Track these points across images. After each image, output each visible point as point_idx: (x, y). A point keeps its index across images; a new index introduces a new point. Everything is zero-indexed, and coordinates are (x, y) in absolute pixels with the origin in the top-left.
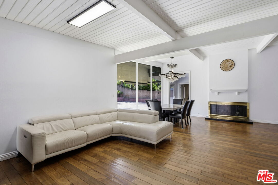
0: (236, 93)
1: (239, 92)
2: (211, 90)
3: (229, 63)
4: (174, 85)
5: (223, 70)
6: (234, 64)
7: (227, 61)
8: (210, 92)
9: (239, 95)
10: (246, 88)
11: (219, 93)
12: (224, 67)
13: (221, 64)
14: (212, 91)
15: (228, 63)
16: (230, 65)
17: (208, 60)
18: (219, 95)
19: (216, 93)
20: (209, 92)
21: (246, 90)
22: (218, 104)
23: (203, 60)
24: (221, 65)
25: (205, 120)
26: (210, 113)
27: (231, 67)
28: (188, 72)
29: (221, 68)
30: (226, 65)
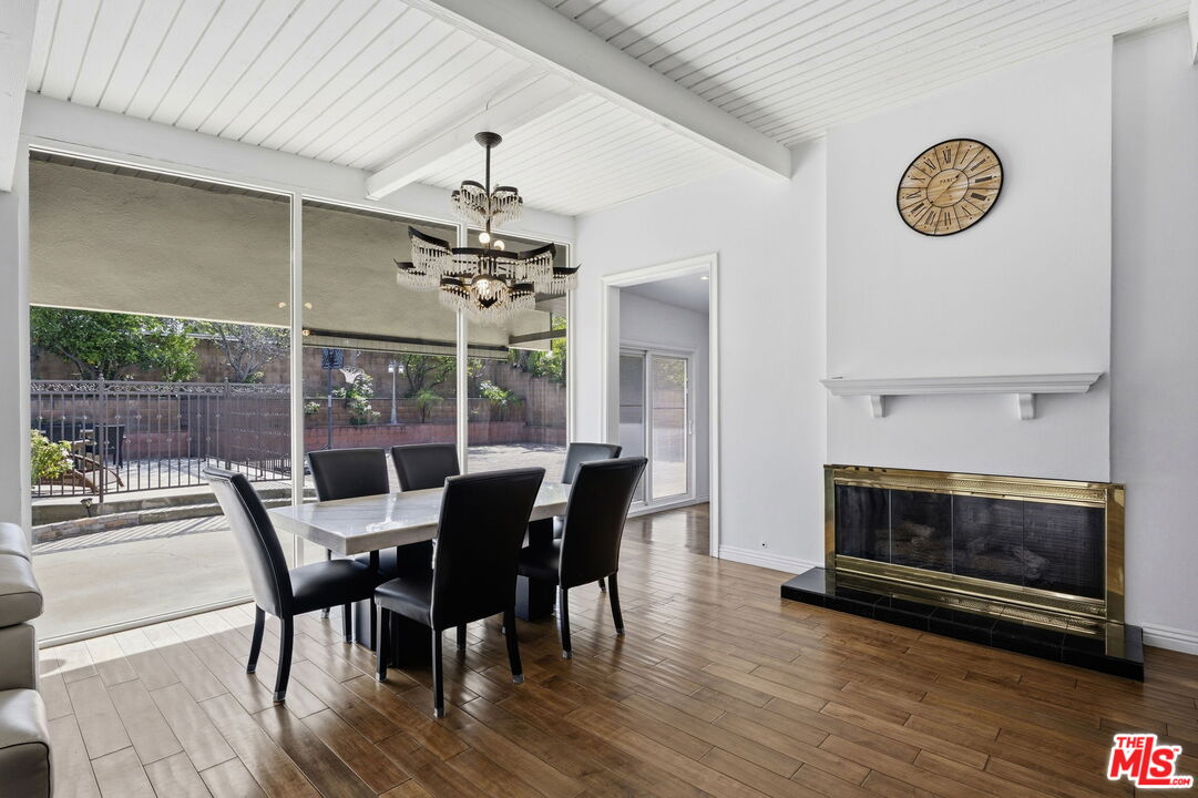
0: (1015, 406)
1: (1035, 395)
2: (834, 383)
3: (962, 167)
5: (921, 225)
6: (996, 173)
7: (945, 152)
9: (1035, 417)
10: (1096, 363)
11: (887, 401)
12: (927, 205)
13: (908, 182)
14: (842, 389)
15: (954, 173)
16: (963, 183)
17: (818, 165)
18: (892, 418)
19: (870, 407)
20: (821, 394)
21: (1098, 379)
23: (791, 175)
24: (903, 191)
25: (775, 603)
26: (833, 548)
27: (974, 196)
28: (706, 263)
29: (907, 212)
30: (937, 189)
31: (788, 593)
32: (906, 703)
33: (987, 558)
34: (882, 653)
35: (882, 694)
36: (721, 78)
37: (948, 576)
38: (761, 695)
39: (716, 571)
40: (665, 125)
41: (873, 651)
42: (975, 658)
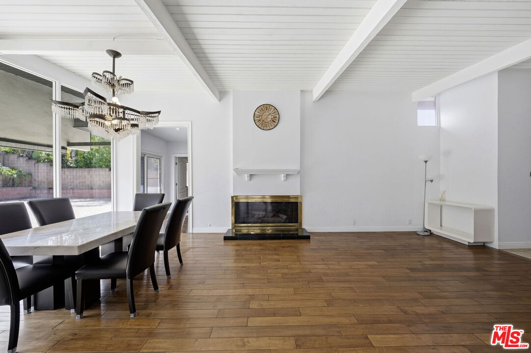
0: (282, 177)
1: (286, 175)
2: (236, 170)
3: (270, 112)
4: (161, 157)
5: (260, 126)
6: (278, 116)
7: (266, 107)
8: (235, 173)
9: (286, 180)
10: (297, 167)
11: (251, 176)
12: (261, 121)
13: (256, 113)
14: (238, 172)
15: (267, 114)
16: (270, 117)
17: (229, 100)
18: (251, 181)
19: (246, 177)
20: (232, 173)
21: (298, 171)
22: (250, 201)
23: (220, 101)
24: (256, 116)
25: (222, 242)
26: (234, 222)
27: (273, 121)
28: (186, 124)
29: (256, 121)
30: (264, 117)
31: (226, 238)
32: (276, 257)
33: (273, 218)
34: (262, 248)
35: (270, 257)
36: (215, 66)
37: (266, 225)
38: (243, 267)
39: (191, 237)
40: (194, 75)
41: (259, 248)
42: (281, 243)
